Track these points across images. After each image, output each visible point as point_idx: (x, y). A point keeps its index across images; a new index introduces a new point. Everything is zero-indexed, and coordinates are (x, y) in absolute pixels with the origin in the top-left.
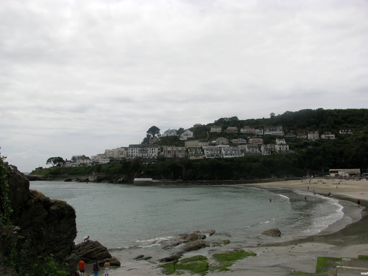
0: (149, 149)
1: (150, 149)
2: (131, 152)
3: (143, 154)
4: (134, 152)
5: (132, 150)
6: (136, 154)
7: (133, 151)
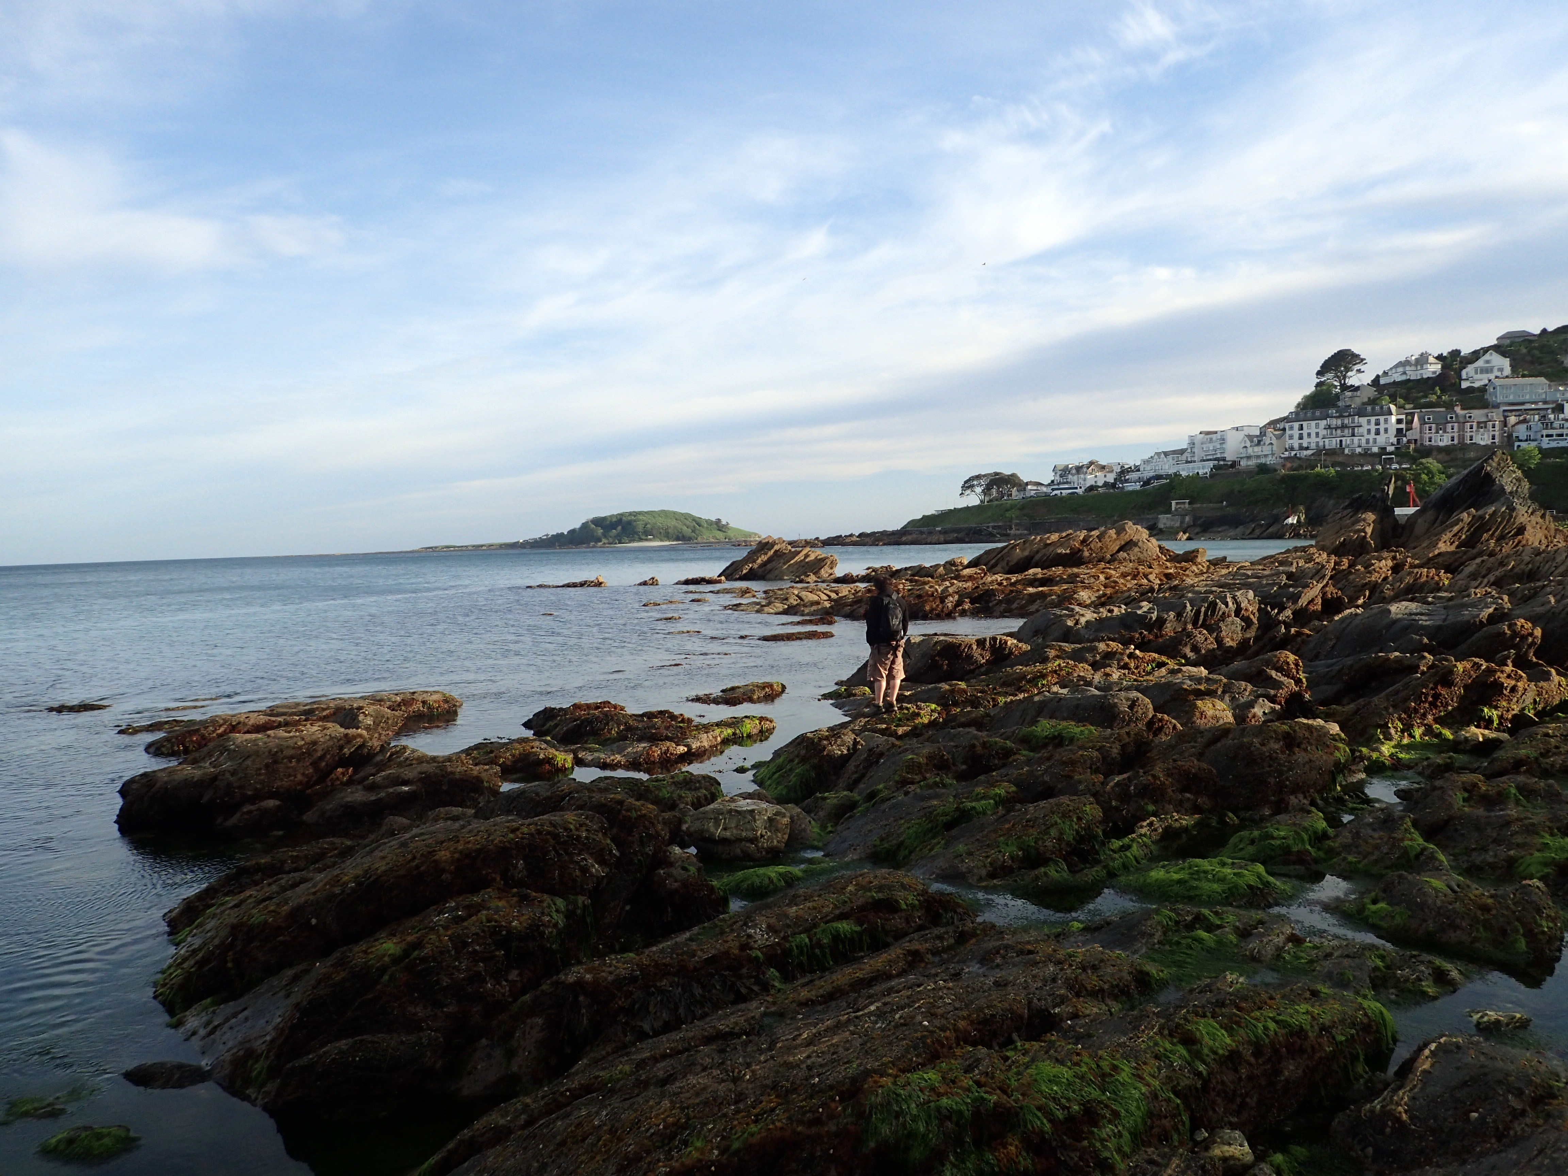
0: (1363, 420)
1: (1369, 422)
2: (1296, 436)
3: (1344, 439)
4: (1309, 435)
5: (1301, 428)
6: (1318, 440)
7: (1305, 432)
